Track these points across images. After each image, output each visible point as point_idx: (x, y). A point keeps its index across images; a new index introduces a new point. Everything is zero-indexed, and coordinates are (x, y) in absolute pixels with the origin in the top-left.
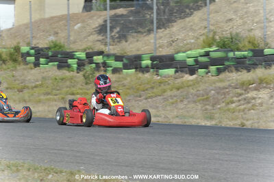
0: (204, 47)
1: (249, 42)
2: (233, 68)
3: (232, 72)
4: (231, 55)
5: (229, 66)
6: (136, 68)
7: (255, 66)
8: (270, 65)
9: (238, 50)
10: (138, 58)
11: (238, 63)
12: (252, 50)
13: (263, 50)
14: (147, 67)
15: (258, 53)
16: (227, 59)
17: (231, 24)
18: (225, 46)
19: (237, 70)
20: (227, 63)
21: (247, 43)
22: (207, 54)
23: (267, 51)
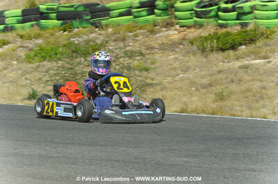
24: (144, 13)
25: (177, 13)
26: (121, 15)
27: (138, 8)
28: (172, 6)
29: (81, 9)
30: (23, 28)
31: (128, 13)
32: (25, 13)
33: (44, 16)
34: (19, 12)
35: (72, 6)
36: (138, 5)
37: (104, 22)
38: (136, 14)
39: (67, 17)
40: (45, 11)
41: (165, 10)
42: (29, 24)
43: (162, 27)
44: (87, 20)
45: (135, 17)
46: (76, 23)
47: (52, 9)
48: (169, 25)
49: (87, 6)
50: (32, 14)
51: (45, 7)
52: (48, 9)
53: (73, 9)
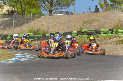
0: (28, 33)
2: (36, 40)
4: (36, 36)
5: (35, 39)
6: (5, 39)
7: (42, 40)
9: (39, 34)
10: (7, 36)
11: (38, 38)
12: (42, 34)
13: (46, 35)
14: (9, 39)
15: (44, 35)
16: (35, 37)
18: (35, 33)
19: (37, 41)
20: (35, 38)
21: (42, 32)
22: (29, 35)
23: (47, 35)
24: (110, 33)
25: (119, 33)
26: (104, 33)
28: (117, 31)
29: (93, 31)
30: (77, 37)
31: (106, 33)
32: (78, 32)
33: (83, 33)
34: (76, 32)
36: (108, 30)
37: (99, 36)
39: (89, 34)
40: (83, 32)
41: (115, 32)
42: (79, 36)
43: (114, 37)
44: (95, 35)
45: (108, 34)
48: (116, 37)
49: (95, 30)
50: (80, 33)
51: (83, 30)
52: (84, 31)
53: (91, 31)
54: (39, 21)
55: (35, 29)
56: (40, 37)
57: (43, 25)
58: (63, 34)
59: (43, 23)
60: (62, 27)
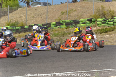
0: (6, 26)
1: (21, 24)
2: (15, 33)
3: (14, 34)
4: (14, 28)
7: (21, 32)
8: (26, 32)
11: (16, 31)
12: (21, 27)
13: (24, 27)
15: (22, 28)
16: (13, 30)
17: (21, 18)
18: (13, 25)
19: (16, 34)
22: (7, 28)
23: (26, 27)
24: (89, 23)
25: (97, 23)
26: (83, 23)
27: (87, 21)
28: (96, 20)
29: (72, 22)
30: (56, 28)
31: (85, 23)
32: (57, 23)
33: (62, 24)
34: (55, 23)
35: (70, 21)
36: (87, 20)
37: (78, 26)
38: (86, 23)
39: (68, 24)
40: (62, 23)
41: (94, 22)
42: (57, 27)
43: (93, 27)
44: (74, 25)
45: (86, 24)
46: (70, 26)
47: (64, 22)
48: (95, 26)
49: (74, 21)
50: (58, 24)
51: (62, 21)
52: (63, 22)
54: (17, 14)
55: (13, 22)
56: (19, 29)
57: (21, 17)
58: (41, 25)
59: (21, 15)
60: (40, 19)
